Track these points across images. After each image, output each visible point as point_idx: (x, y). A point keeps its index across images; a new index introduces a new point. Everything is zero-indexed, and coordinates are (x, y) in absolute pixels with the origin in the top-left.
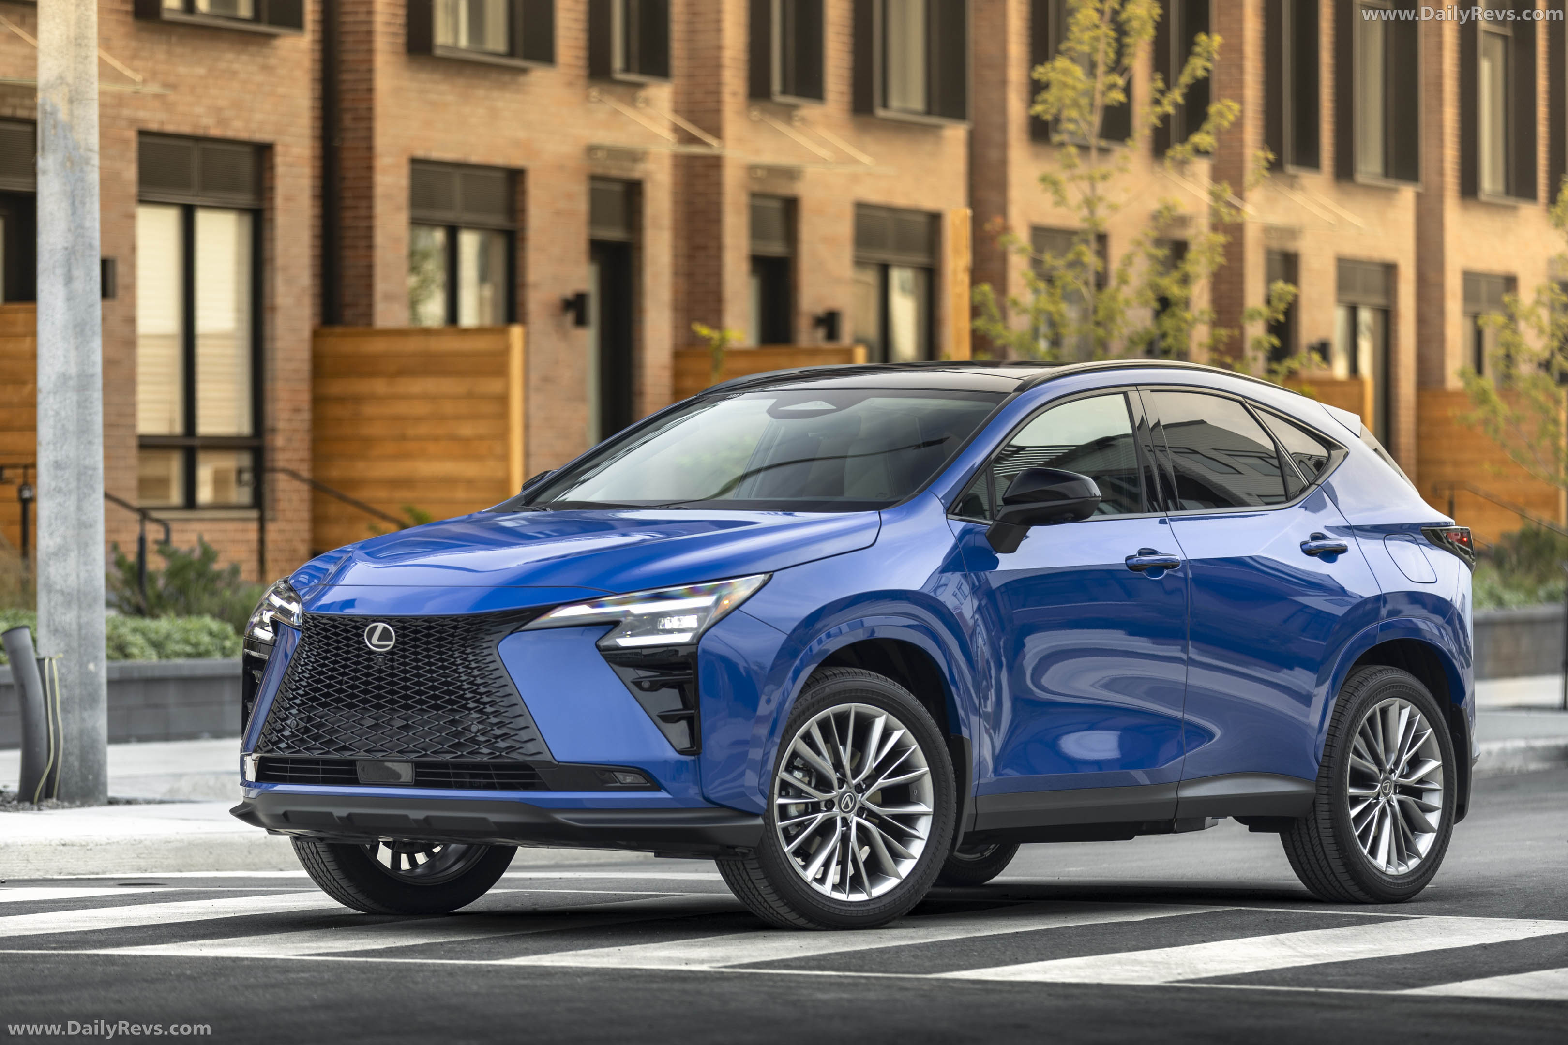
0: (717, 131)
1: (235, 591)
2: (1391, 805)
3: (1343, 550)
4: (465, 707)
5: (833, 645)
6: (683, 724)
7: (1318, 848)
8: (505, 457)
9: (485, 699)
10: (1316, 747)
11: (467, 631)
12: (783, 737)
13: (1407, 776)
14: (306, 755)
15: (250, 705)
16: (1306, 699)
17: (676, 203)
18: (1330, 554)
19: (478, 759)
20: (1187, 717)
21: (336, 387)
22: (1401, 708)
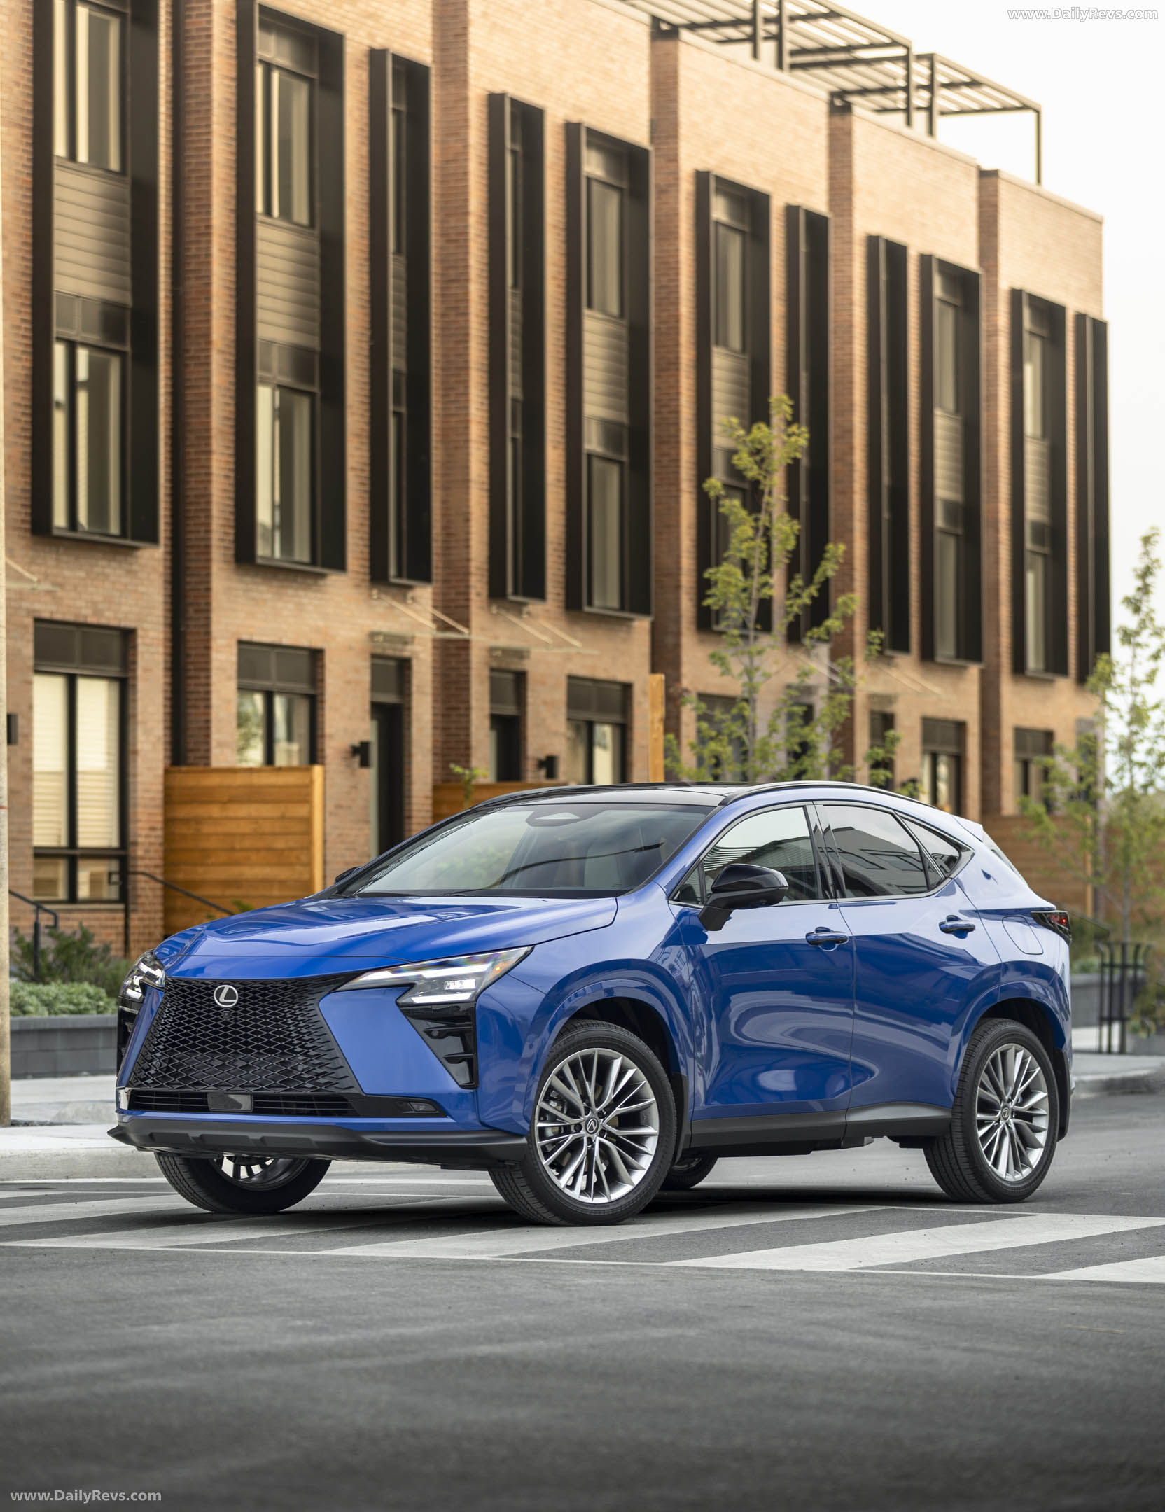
0: (466, 622)
1: (106, 965)
2: (1009, 1127)
3: (971, 929)
4: (293, 1051)
5: (580, 1003)
6: (464, 1064)
7: (953, 1161)
8: (309, 864)
9: (309, 1045)
10: (952, 1082)
11: (294, 991)
12: (542, 1075)
13: (1021, 1104)
14: (168, 1089)
15: (123, 1050)
16: (945, 1046)
17: (435, 675)
18: (962, 932)
19: (303, 1092)
20: (854, 1058)
21: (182, 812)
22: (1017, 1051)
